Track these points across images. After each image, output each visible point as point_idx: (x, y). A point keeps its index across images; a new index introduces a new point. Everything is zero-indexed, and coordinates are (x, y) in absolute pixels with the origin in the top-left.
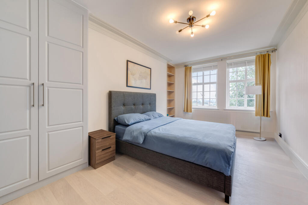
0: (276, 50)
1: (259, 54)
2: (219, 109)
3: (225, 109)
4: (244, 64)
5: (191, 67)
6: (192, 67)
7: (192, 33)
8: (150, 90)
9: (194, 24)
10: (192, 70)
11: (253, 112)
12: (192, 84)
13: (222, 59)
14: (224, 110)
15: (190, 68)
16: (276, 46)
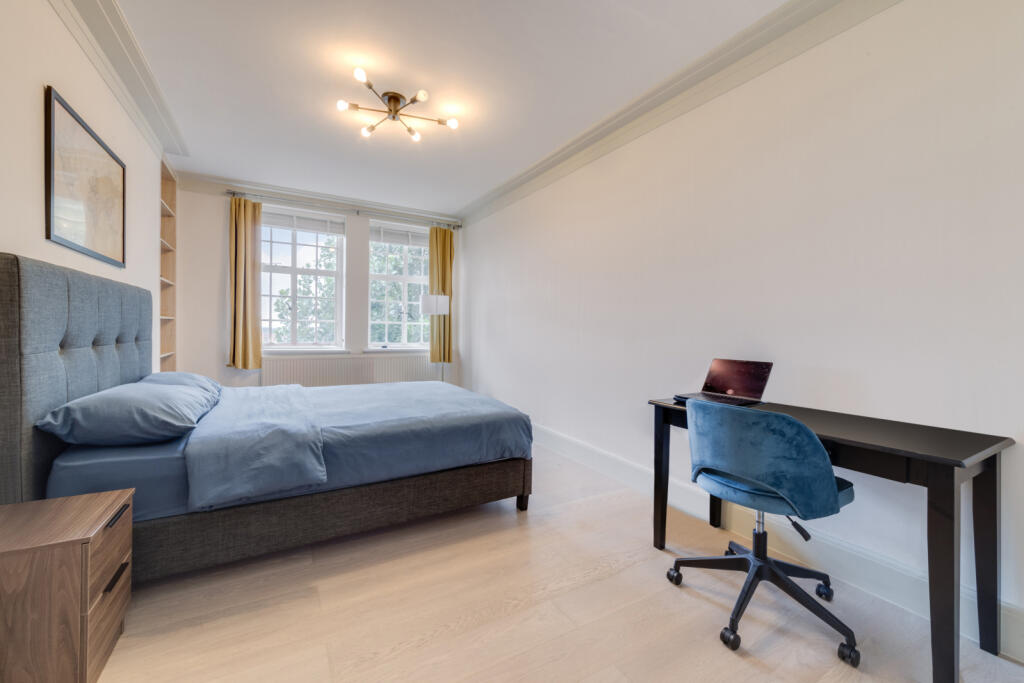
0: (459, 227)
1: (435, 225)
2: (350, 350)
3: (366, 350)
4: (404, 237)
5: (259, 204)
6: (263, 205)
7: (372, 128)
8: (123, 270)
9: (401, 117)
10: (263, 218)
11: (422, 354)
12: (262, 267)
13: (358, 210)
14: (365, 353)
15: (256, 207)
16: (462, 219)
